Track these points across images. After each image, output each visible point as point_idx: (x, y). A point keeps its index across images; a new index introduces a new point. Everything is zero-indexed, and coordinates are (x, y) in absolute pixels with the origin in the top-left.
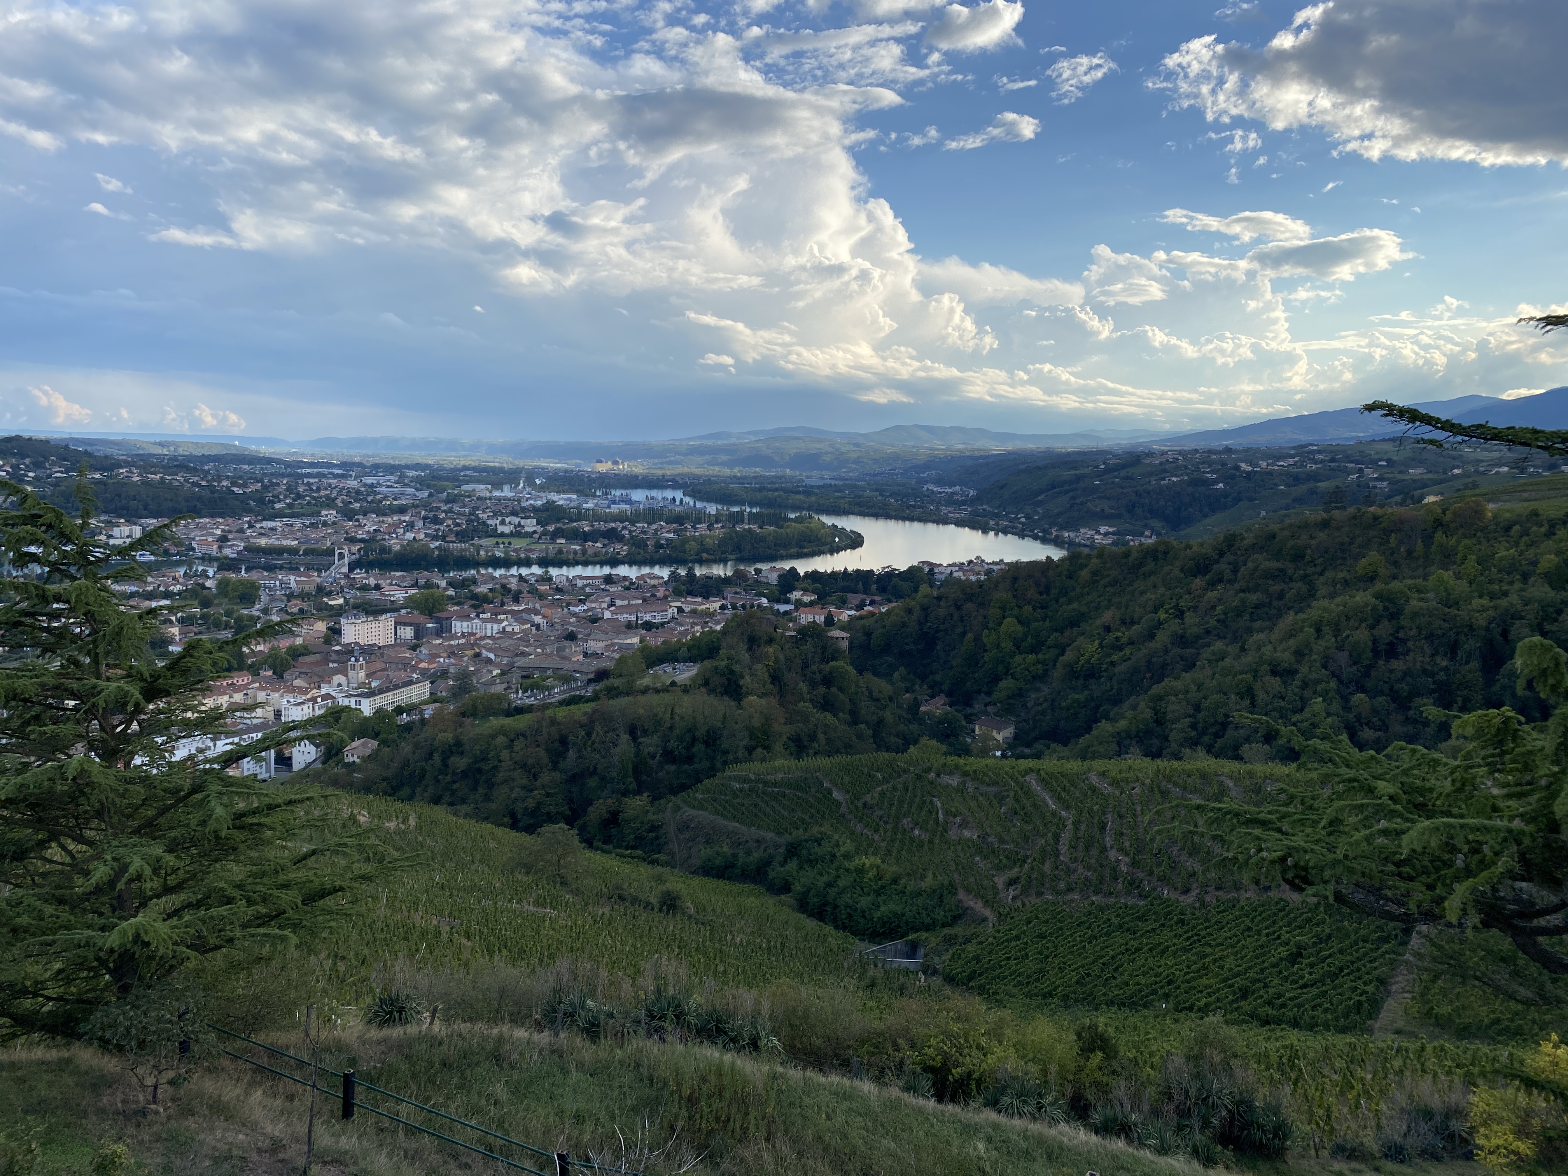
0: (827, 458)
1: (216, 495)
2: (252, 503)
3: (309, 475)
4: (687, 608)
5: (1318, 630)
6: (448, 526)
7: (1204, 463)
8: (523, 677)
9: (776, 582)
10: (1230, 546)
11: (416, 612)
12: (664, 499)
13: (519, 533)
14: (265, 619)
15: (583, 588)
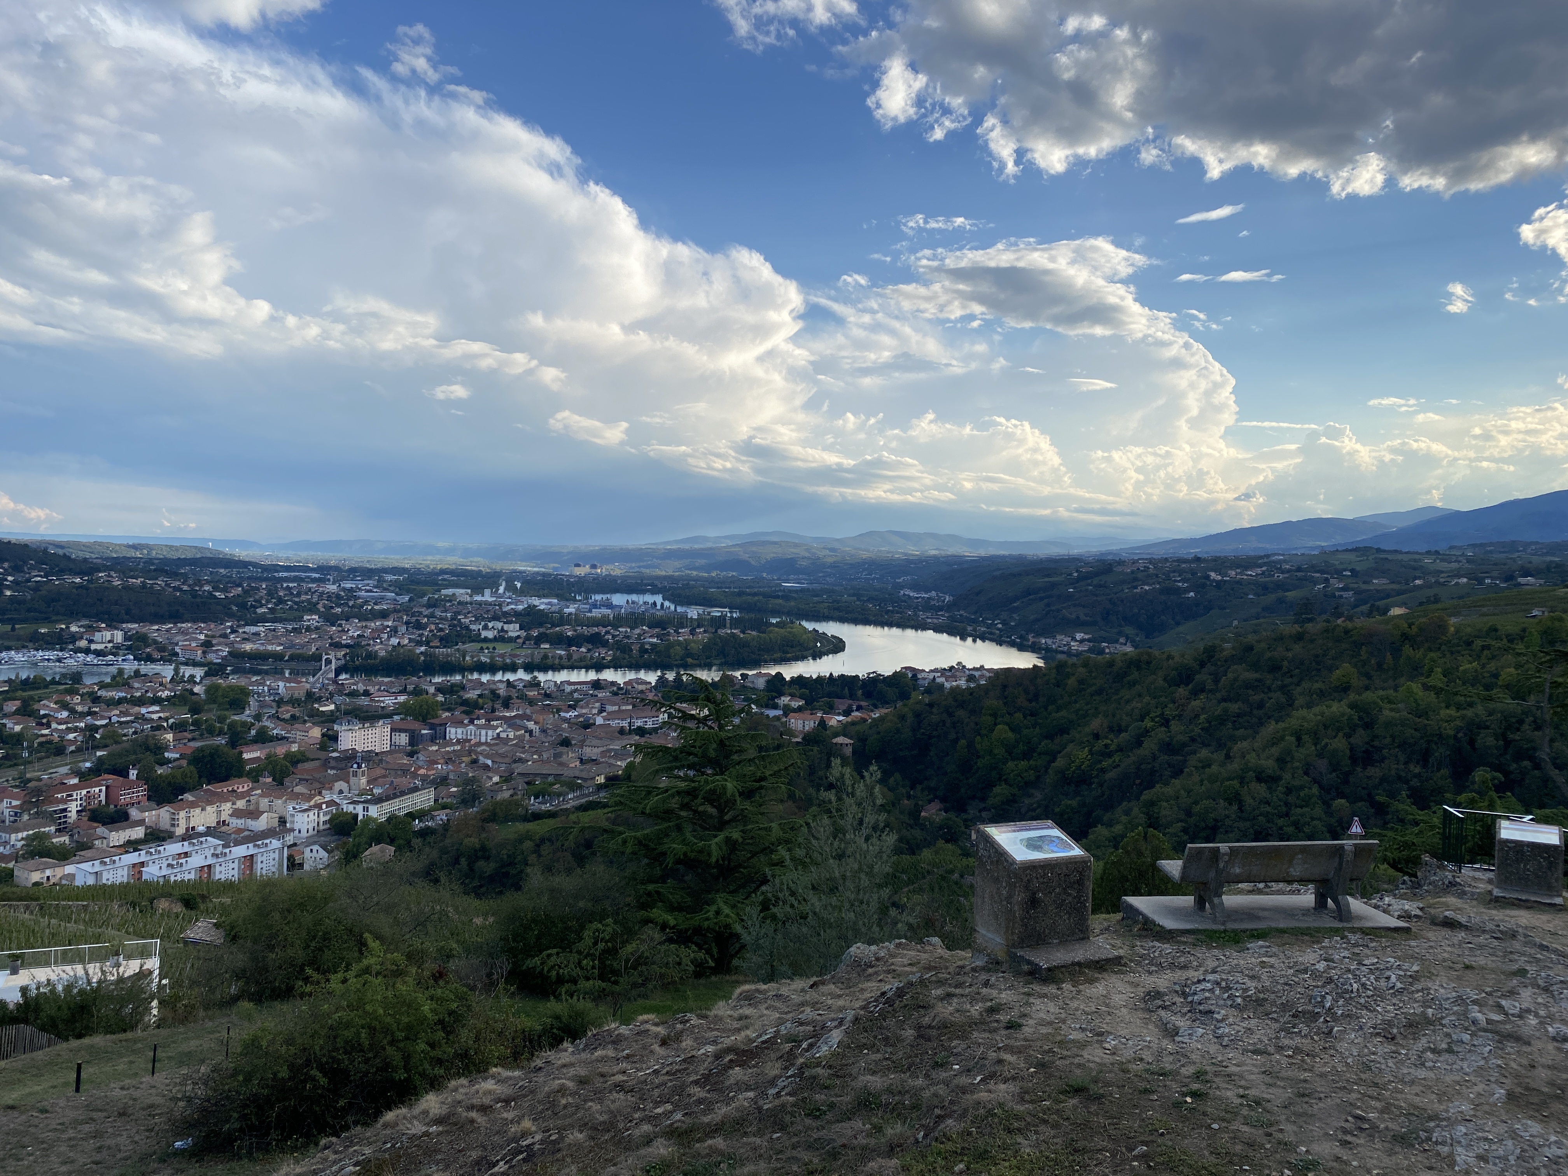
0: (804, 563)
1: (198, 600)
2: (235, 608)
3: (287, 579)
5: (1299, 739)
6: (431, 631)
7: (1174, 572)
8: (528, 783)
9: (762, 687)
10: (1210, 657)
11: (410, 719)
12: (645, 603)
13: (502, 638)
14: (258, 725)
15: (571, 693)
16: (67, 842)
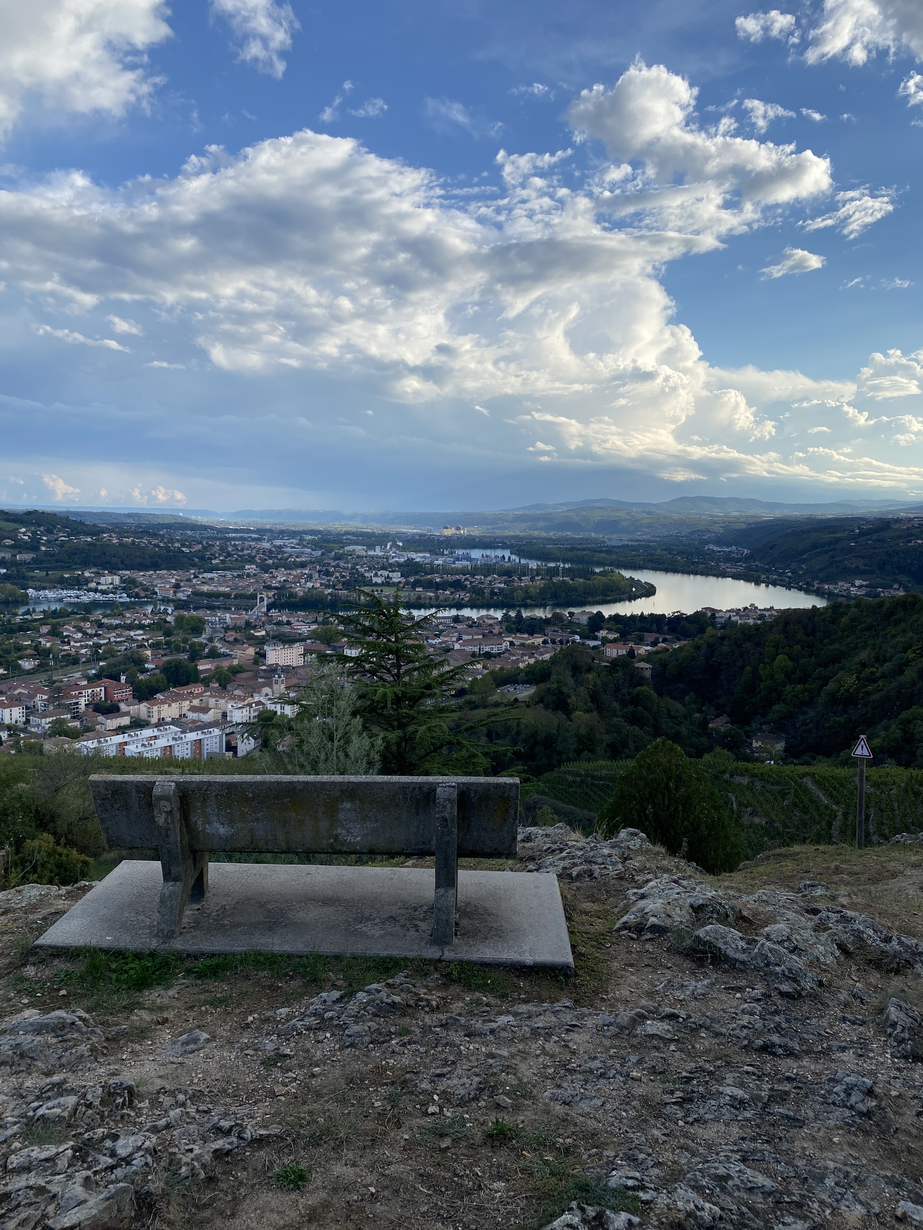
0: (625, 524)
1: (170, 554)
2: (196, 560)
3: (234, 539)
4: (517, 642)
6: (336, 577)
9: (586, 623)
11: (318, 642)
13: (387, 583)
14: (210, 645)
15: (437, 626)
16: (79, 726)
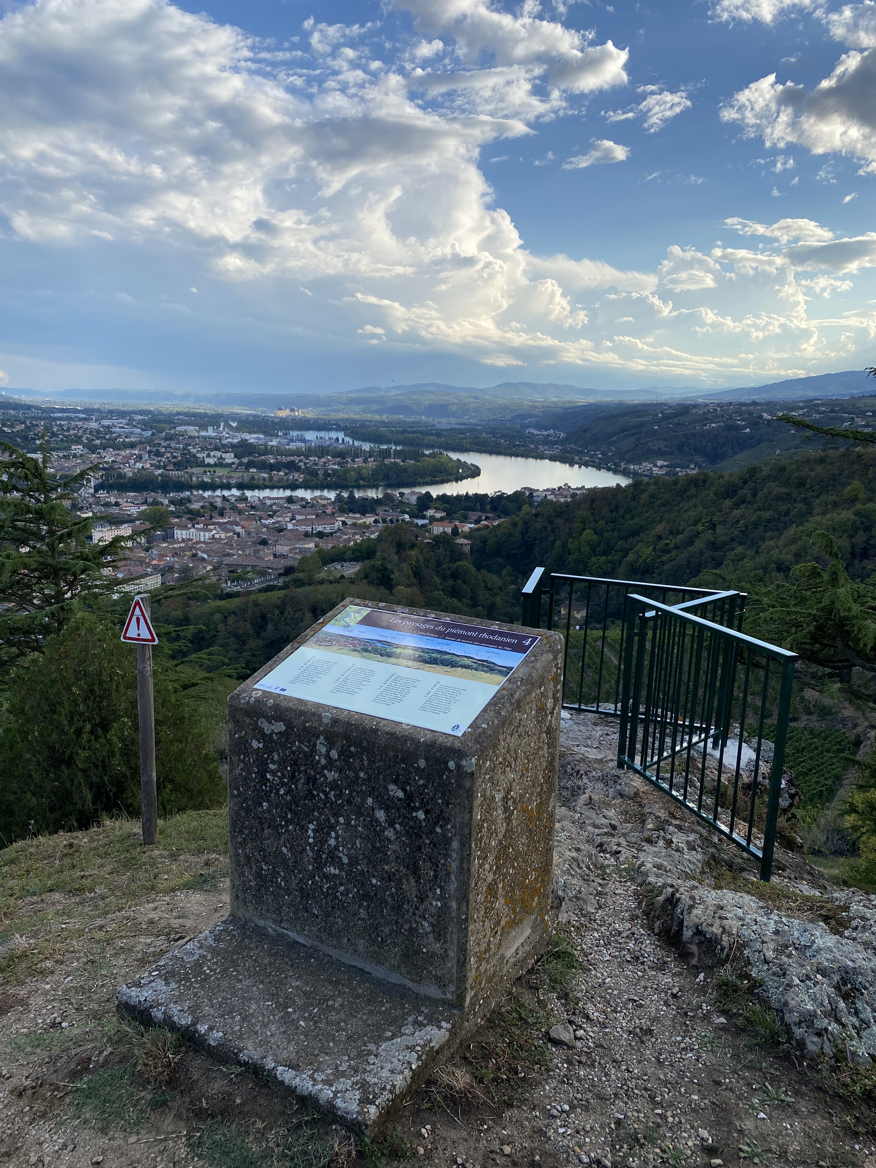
0: (454, 408)
2: (19, 440)
3: (60, 419)
4: (349, 522)
6: (167, 458)
7: (736, 413)
8: (230, 572)
9: (415, 503)
10: (752, 476)
11: (147, 523)
12: (330, 438)
13: (221, 464)
15: (271, 506)
